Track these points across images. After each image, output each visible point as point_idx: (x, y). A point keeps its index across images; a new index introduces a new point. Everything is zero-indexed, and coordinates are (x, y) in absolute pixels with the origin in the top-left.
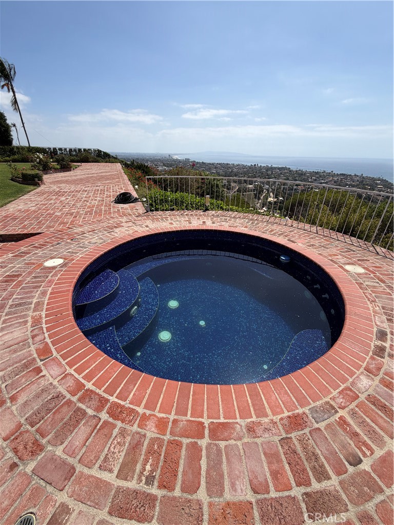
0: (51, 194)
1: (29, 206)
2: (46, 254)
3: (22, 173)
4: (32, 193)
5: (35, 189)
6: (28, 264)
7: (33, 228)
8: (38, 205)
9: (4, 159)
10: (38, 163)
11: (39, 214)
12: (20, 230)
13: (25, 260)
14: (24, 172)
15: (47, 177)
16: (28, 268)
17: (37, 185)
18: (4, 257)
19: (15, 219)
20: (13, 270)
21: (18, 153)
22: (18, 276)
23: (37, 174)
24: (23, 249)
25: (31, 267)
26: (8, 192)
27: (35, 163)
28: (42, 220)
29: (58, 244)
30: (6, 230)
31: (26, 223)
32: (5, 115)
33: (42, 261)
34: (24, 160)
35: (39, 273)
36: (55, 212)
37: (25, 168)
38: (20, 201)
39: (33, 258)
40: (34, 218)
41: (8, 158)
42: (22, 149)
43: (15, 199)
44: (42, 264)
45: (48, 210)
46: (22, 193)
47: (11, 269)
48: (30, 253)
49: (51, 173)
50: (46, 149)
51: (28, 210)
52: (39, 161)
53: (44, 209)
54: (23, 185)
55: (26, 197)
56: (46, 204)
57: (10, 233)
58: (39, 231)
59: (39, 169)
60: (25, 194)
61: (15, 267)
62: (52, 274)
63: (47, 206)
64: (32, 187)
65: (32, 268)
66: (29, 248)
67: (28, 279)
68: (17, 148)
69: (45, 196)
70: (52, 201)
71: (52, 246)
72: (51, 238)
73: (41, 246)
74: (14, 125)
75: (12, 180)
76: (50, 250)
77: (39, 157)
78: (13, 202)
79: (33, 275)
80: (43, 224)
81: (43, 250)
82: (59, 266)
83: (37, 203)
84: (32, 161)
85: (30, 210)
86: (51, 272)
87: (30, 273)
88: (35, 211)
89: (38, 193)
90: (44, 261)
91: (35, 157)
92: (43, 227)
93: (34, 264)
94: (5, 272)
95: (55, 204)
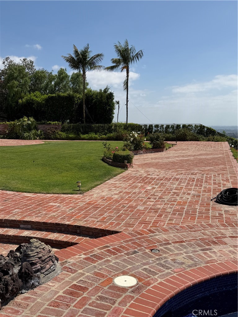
0: (138, 180)
1: (113, 193)
2: (118, 265)
3: (114, 154)
4: (118, 177)
5: (122, 172)
6: (97, 274)
7: (111, 224)
8: (121, 194)
9: (100, 137)
10: (131, 142)
11: (120, 205)
12: (99, 223)
13: (95, 267)
14: (117, 153)
15: (137, 158)
16: (96, 282)
17: (125, 167)
18: (77, 257)
19: (96, 208)
20: (81, 278)
21: (115, 130)
22: (84, 289)
23: (128, 155)
24: (97, 251)
25: (99, 280)
26: (97, 174)
27: (129, 142)
28: (122, 213)
29: (135, 252)
30: (85, 221)
31: (106, 215)
32: (114, 95)
33: (113, 274)
34: (118, 138)
35: (106, 292)
36: (137, 205)
37: (117, 146)
38: (105, 186)
39: (104, 267)
40: (114, 210)
41: (104, 136)
42: (119, 127)
43: (101, 183)
44: (111, 280)
45: (131, 201)
46: (108, 175)
47: (80, 277)
48: (102, 258)
49: (141, 153)
50: (141, 126)
51: (110, 199)
52: (133, 140)
53: (127, 200)
54: (111, 167)
55: (111, 181)
56: (130, 193)
57: (88, 226)
58: (116, 229)
59: (130, 150)
60: (112, 178)
61: (83, 274)
62: (119, 300)
63: (130, 195)
64: (119, 170)
65: (101, 281)
66: (102, 251)
67: (93, 298)
68: (116, 125)
69: (130, 182)
70: (137, 190)
71: (127, 254)
72: (127, 241)
73: (115, 252)
74: (118, 103)
75: (103, 160)
76: (124, 260)
77: (134, 136)
78: (99, 187)
79: (100, 294)
80: (123, 220)
81: (116, 258)
82: (130, 290)
83: (121, 190)
84: (126, 140)
85: (112, 198)
86: (119, 296)
87: (97, 289)
88: (117, 201)
89: (124, 177)
90: (118, 275)
91: (130, 136)
92: (122, 225)
93: (103, 276)
94: (74, 279)
95: (139, 193)
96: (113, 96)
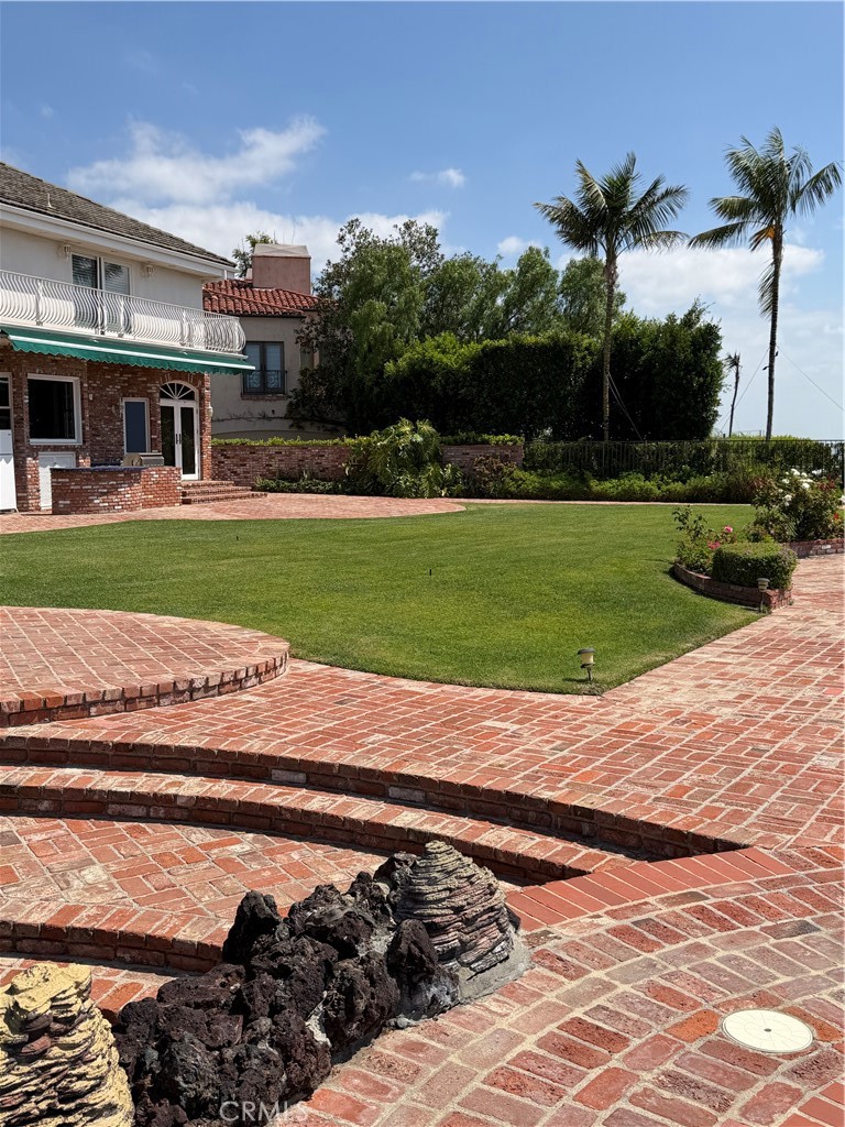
0: (811, 653)
1: (713, 698)
2: (739, 968)
3: (719, 552)
4: (734, 638)
5: (748, 622)
6: (659, 992)
7: (711, 812)
8: (747, 702)
9: (664, 488)
10: (784, 510)
11: (744, 743)
12: (661, 807)
13: (651, 965)
14: (727, 548)
15: (809, 569)
16: (657, 1019)
17: (758, 603)
18: (584, 920)
19: (650, 748)
20: (601, 1001)
21: (722, 464)
22: (614, 1041)
23: (775, 559)
24: (657, 908)
25: (668, 1014)
26: (652, 624)
27: (776, 507)
28: (752, 778)
29: (804, 928)
30: (612, 794)
31: (687, 777)
33: (718, 998)
34: (733, 494)
35: (694, 1064)
36: (812, 750)
37: (729, 525)
38: (685, 669)
39: (684, 968)
40: (721, 760)
41: (678, 486)
42: (736, 451)
43: (668, 660)
44: (709, 1021)
45: (785, 732)
46: (696, 632)
47: (596, 994)
48: (676, 938)
49: (826, 552)
50: (828, 449)
51: (702, 719)
52: (794, 502)
53: (768, 726)
54: (707, 601)
55: (706, 654)
56: (781, 702)
57: (622, 812)
58: (731, 833)
59: (780, 538)
60: (708, 640)
61: (608, 987)
62: (746, 1096)
63: (781, 711)
64: (737, 613)
65: (673, 1021)
66: (678, 909)
67: (647, 1079)
68: (724, 446)
69: (783, 659)
70: (809, 692)
71: (775, 932)
72: (772, 884)
73: (726, 918)
74: (735, 362)
75: (674, 573)
76: (763, 954)
77: (795, 485)
78: (658, 671)
79: (669, 1066)
80: (756, 801)
81: (732, 942)
82: (787, 1065)
83: (744, 690)
84: (764, 501)
85: (712, 719)
86: (744, 1083)
87: (660, 1047)
88: (730, 729)
89: (755, 642)
90: (737, 1006)
91: (783, 486)
92: (751, 820)
93: (682, 1002)
94: (574, 999)
95: (819, 705)
96: (719, 338)
